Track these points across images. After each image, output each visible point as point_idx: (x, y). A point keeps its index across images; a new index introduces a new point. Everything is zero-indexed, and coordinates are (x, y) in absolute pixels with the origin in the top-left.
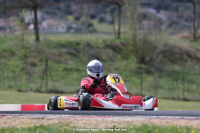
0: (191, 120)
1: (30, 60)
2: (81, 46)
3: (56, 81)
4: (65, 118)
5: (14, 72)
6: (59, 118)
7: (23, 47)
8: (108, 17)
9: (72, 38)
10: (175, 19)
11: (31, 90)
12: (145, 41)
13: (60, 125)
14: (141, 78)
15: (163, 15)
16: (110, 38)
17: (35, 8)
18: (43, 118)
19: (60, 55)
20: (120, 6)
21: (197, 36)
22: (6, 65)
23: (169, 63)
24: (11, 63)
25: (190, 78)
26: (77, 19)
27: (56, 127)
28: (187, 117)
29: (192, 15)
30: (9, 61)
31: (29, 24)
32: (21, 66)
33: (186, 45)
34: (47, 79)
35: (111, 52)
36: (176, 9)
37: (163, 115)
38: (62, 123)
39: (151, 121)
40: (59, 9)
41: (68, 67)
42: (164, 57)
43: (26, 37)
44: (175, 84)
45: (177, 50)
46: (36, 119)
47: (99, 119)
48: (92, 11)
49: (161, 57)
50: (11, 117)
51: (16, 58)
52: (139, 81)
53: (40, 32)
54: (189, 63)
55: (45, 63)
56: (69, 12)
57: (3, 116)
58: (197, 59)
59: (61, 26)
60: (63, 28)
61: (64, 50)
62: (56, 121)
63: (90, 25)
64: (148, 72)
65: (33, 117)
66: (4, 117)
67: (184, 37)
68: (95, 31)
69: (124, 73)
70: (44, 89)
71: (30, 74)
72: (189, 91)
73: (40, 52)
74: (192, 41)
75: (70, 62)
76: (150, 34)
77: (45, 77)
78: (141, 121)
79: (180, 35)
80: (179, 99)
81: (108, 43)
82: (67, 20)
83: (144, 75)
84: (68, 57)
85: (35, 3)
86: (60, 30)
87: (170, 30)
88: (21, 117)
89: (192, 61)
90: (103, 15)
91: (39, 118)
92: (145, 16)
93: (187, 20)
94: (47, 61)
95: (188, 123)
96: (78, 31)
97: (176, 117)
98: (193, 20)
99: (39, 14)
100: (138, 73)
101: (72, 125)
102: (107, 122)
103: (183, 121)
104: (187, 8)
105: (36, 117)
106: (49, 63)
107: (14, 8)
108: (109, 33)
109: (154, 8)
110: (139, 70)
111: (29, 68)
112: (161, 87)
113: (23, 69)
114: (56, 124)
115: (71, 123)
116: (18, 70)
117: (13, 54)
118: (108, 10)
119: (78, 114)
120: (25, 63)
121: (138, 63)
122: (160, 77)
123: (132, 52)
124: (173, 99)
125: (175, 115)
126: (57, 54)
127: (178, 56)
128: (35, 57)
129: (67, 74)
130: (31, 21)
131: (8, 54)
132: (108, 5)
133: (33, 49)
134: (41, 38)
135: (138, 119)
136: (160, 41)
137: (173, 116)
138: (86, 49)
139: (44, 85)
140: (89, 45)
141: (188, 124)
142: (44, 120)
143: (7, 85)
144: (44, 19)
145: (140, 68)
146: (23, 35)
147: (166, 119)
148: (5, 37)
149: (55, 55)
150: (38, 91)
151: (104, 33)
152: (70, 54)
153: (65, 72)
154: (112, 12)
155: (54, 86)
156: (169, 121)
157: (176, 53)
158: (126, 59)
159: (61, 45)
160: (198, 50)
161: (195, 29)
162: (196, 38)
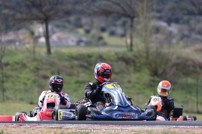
1: (42, 72)
2: (93, 59)
4: (84, 128)
5: (25, 84)
6: (77, 127)
7: (35, 60)
8: (119, 30)
9: (84, 50)
10: (186, 33)
12: (158, 54)
14: (154, 91)
15: (174, 28)
16: (123, 50)
18: (61, 128)
19: (72, 67)
20: (132, 18)
22: (18, 77)
23: (182, 76)
24: (22, 75)
26: (88, 32)
30: (21, 73)
31: (39, 37)
32: (33, 78)
33: (199, 57)
35: (124, 64)
36: (188, 22)
37: (182, 125)
40: (69, 22)
41: (80, 79)
42: (177, 69)
43: (37, 50)
44: (188, 96)
45: (189, 63)
46: (54, 128)
47: (119, 128)
48: (103, 25)
49: (174, 70)
50: (29, 126)
51: (27, 70)
52: (152, 94)
53: (52, 44)
56: (79, 25)
57: (21, 125)
59: (71, 39)
60: (73, 41)
61: (76, 62)
63: (101, 38)
65: (50, 126)
66: (22, 127)
67: (196, 50)
68: (105, 44)
69: (137, 86)
71: (41, 87)
73: (52, 64)
75: (82, 75)
76: (161, 46)
78: (161, 130)
79: (192, 48)
80: (193, 112)
81: (120, 56)
82: (77, 33)
84: (81, 70)
85: (46, 15)
86: (71, 43)
87: (181, 43)
88: (38, 126)
90: (113, 28)
91: (57, 128)
92: (157, 30)
93: (200, 33)
94: (59, 73)
96: (88, 44)
97: (195, 127)
99: (50, 27)
100: (151, 86)
107: (25, 20)
108: (121, 46)
109: (165, 21)
111: (42, 81)
113: (34, 82)
116: (29, 82)
117: (24, 66)
118: (119, 22)
119: (96, 124)
120: (37, 76)
121: (151, 75)
122: (173, 90)
123: (145, 64)
124: (187, 112)
125: (194, 125)
126: (69, 66)
127: (191, 68)
128: (46, 70)
129: (79, 87)
130: (42, 34)
131: (20, 66)
132: (119, 18)
133: (44, 61)
134: (53, 51)
135: (157, 128)
136: (173, 54)
140: (101, 57)
143: (19, 97)
144: (54, 32)
145: (154, 81)
146: (34, 47)
147: (185, 128)
148: (16, 49)
149: (66, 67)
152: (82, 66)
153: (78, 85)
154: (124, 24)
156: (189, 130)
157: (189, 66)
158: (139, 71)
159: (72, 58)
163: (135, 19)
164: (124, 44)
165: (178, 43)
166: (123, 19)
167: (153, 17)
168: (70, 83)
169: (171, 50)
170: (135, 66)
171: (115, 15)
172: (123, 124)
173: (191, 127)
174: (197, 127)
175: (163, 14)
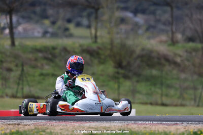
0: (169, 125)
1: (5, 65)
2: (57, 51)
3: (33, 86)
4: (41, 124)
6: (35, 124)
8: (85, 22)
9: (48, 42)
10: (152, 23)
11: (7, 95)
12: (123, 46)
13: (36, 130)
14: (119, 83)
15: (140, 19)
16: (87, 42)
17: (10, 12)
18: (19, 124)
19: (36, 60)
20: (97, 10)
21: (175, 40)
23: (147, 68)
25: (168, 82)
26: (53, 23)
27: (32, 132)
28: (165, 123)
29: (170, 19)
31: (4, 28)
33: (163, 49)
34: (23, 84)
35: (88, 57)
36: (153, 13)
37: (140, 121)
38: (38, 129)
39: (129, 127)
40: (35, 13)
41: (44, 72)
42: (142, 61)
44: (153, 89)
45: (154, 54)
46: (12, 124)
47: (76, 124)
48: (68, 15)
49: (138, 61)
52: (116, 86)
53: (16, 36)
54: (167, 68)
55: (21, 68)
56: (45, 16)
58: (175, 63)
59: (37, 30)
60: (39, 32)
61: (40, 55)
62: (32, 127)
63: (67, 29)
64: (126, 77)
65: (9, 123)
67: (161, 42)
68: (71, 36)
69: (101, 78)
70: (19, 95)
71: (5, 79)
72: (167, 95)
73: (16, 57)
74: (169, 45)
75: (46, 67)
76: (127, 38)
77: (21, 82)
78: (119, 127)
79: (158, 39)
80: (157, 104)
81: (85, 47)
82: (43, 24)
83: (122, 80)
84: (45, 62)
85: (10, 7)
86: (36, 34)
87: (148, 34)
89: (170, 65)
90: (79, 19)
91: (15, 124)
92: (123, 20)
93: (164, 24)
94: (23, 65)
95: (166, 128)
96: (54, 35)
98: (171, 24)
99: (15, 19)
100: (115, 78)
101: (48, 131)
103: (161, 126)
104: (165, 12)
105: (11, 123)
106: (25, 68)
108: (85, 38)
109: (132, 12)
110: (117, 75)
111: (5, 73)
112: (139, 92)
114: (32, 130)
115: (48, 129)
118: (85, 14)
119: (54, 120)
120: (1, 68)
121: (116, 67)
122: (138, 81)
123: (110, 56)
124: (151, 104)
125: (153, 121)
126: (33, 59)
127: (156, 60)
128: (11, 62)
129: (44, 79)
130: (6, 26)
132: (84, 9)
133: (8, 54)
134: (17, 43)
135: (116, 124)
136: (137, 46)
137: (151, 121)
138: (63, 54)
139: (20, 91)
140: (65, 49)
141: (166, 130)
142: (20, 126)
144: (19, 24)
145: (118, 73)
147: (144, 124)
149: (30, 60)
150: (14, 96)
151: (81, 37)
152: (46, 58)
153: (42, 77)
154: (89, 16)
155: (30, 91)
156: (147, 126)
157: (153, 58)
158: (103, 63)
159: (37, 50)
160: (176, 55)
161: (173, 33)
162: (174, 42)
163: (101, 11)
166: (89, 10)
167: (118, 8)
168: (34, 76)
169: (136, 41)
170: (100, 58)
171: (80, 6)
174: (156, 122)
175: (130, 4)
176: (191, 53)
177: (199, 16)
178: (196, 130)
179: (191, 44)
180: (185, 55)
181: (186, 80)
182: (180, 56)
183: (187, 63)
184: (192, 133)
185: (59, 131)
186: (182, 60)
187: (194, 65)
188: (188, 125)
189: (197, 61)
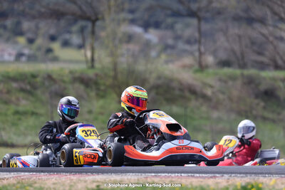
0: (205, 178)
2: (38, 80)
3: (4, 129)
4: (25, 177)
6: (16, 177)
8: (76, 39)
9: (26, 68)
10: (170, 42)
12: (131, 72)
13: (19, 185)
15: (152, 36)
16: (81, 68)
19: (9, 92)
20: (94, 22)
21: (204, 64)
23: (164, 103)
25: (195, 123)
26: (31, 41)
28: (198, 175)
29: (197, 35)
33: (187, 77)
35: (82, 87)
36: (171, 27)
37: (164, 172)
38: (22, 183)
40: (5, 27)
41: (21, 109)
42: (157, 94)
45: (175, 84)
47: (74, 177)
48: (52, 31)
49: (152, 94)
54: (193, 103)
56: (19, 32)
58: (204, 97)
59: (8, 52)
60: (10, 54)
61: (14, 85)
62: (13, 181)
63: (49, 50)
67: (184, 67)
68: (55, 59)
69: (101, 117)
74: (196, 71)
75: (23, 102)
76: (135, 62)
78: (135, 180)
79: (179, 63)
81: (77, 75)
82: (16, 43)
84: (21, 95)
86: (6, 57)
87: (163, 57)
89: (196, 99)
90: (67, 36)
92: (130, 38)
93: (189, 42)
95: (202, 182)
96: (32, 58)
97: (183, 175)
98: (199, 42)
101: (36, 185)
102: (86, 181)
103: (194, 180)
104: (188, 26)
108: (77, 62)
109: (140, 26)
114: (14, 185)
115: (35, 183)
118: (75, 28)
119: (42, 171)
123: (112, 87)
126: (5, 90)
127: (177, 92)
129: (20, 119)
132: (75, 21)
135: (129, 177)
136: (151, 73)
138: (47, 83)
140: (50, 77)
141: (203, 184)
147: (169, 177)
149: (1, 92)
152: (22, 90)
153: (17, 117)
154: (82, 30)
156: (174, 179)
157: (174, 89)
158: (103, 97)
159: (9, 78)
160: (205, 84)
161: (201, 54)
162: (202, 67)
163: (98, 23)
164: (83, 58)
165: (158, 56)
166: (81, 23)
167: (124, 20)
169: (149, 66)
170: (98, 89)
171: (69, 17)
172: (81, 172)
173: (177, 174)
174: (186, 175)
175: (138, 15)
176: (226, 82)
177: (236, 31)
178: (243, 184)
179: (227, 70)
180: (217, 85)
181: (219, 120)
182: (211, 87)
183: (221, 96)
184: (239, 187)
185: (52, 186)
186: (213, 93)
187: (230, 99)
188: (231, 178)
189: (235, 93)
